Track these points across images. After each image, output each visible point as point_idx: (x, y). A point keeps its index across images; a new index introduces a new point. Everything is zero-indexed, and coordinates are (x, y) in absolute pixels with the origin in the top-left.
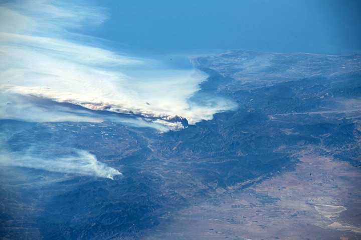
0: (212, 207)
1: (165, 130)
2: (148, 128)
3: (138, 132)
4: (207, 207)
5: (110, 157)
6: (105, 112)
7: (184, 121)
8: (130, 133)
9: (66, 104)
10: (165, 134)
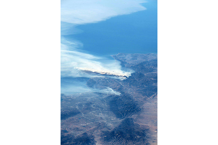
0: (150, 104)
1: (122, 80)
2: (118, 79)
3: (116, 80)
4: (148, 104)
5: (115, 88)
6: (105, 75)
7: (127, 77)
8: (114, 80)
9: (95, 73)
10: (123, 81)
